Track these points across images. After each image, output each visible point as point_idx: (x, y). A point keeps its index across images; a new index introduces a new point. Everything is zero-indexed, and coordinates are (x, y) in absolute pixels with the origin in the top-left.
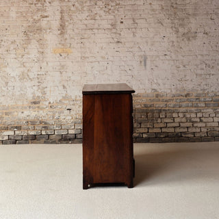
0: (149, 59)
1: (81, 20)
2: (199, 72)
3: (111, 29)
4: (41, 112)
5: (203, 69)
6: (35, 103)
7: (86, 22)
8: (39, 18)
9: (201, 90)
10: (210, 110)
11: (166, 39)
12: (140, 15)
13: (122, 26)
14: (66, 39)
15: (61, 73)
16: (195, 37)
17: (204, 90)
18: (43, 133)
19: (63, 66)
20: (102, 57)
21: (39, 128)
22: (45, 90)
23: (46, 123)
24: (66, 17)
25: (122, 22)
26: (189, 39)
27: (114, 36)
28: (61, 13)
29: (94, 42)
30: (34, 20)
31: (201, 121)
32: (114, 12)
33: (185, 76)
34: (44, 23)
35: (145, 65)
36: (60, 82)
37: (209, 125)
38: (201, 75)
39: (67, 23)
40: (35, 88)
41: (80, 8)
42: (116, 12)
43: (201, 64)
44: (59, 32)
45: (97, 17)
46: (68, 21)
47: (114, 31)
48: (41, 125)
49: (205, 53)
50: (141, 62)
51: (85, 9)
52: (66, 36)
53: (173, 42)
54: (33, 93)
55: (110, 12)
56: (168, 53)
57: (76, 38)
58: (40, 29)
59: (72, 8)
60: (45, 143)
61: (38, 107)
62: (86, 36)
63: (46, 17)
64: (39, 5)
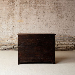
0: (48, 24)
1: (26, 11)
2: (64, 29)
3: (36, 14)
4: (13, 40)
5: (66, 28)
6: (11, 38)
7: (28, 12)
8: (13, 10)
9: (65, 34)
10: (68, 41)
11: (54, 18)
12: (46, 10)
13: (40, 13)
14: (22, 17)
15: (20, 28)
16: (63, 17)
17: (66, 34)
18: (14, 47)
19: (21, 26)
20: (33, 23)
21: (13, 45)
22: (15, 33)
23: (15, 44)
24: (22, 10)
25: (40, 12)
26: (61, 18)
27: (37, 16)
28: (20, 9)
29: (31, 18)
30: (11, 11)
31: (64, 44)
32: (37, 9)
33: (60, 30)
34: (14, 12)
35: (47, 26)
36: (20, 31)
37: (67, 45)
38: (65, 30)
39: (22, 12)
40: (12, 33)
41: (26, 7)
42: (38, 9)
43: (65, 26)
44: (19, 15)
45: (32, 10)
46: (22, 11)
47: (37, 15)
48: (14, 45)
49: (66, 22)
50: (46, 25)
51: (28, 8)
52: (22, 16)
53: (56, 19)
54: (11, 35)
55: (36, 9)
56: (54, 22)
57: (25, 17)
58: (13, 14)
59: (24, 7)
60: (15, 50)
61: (13, 39)
62: (28, 16)
63: (15, 10)
64: (13, 6)
